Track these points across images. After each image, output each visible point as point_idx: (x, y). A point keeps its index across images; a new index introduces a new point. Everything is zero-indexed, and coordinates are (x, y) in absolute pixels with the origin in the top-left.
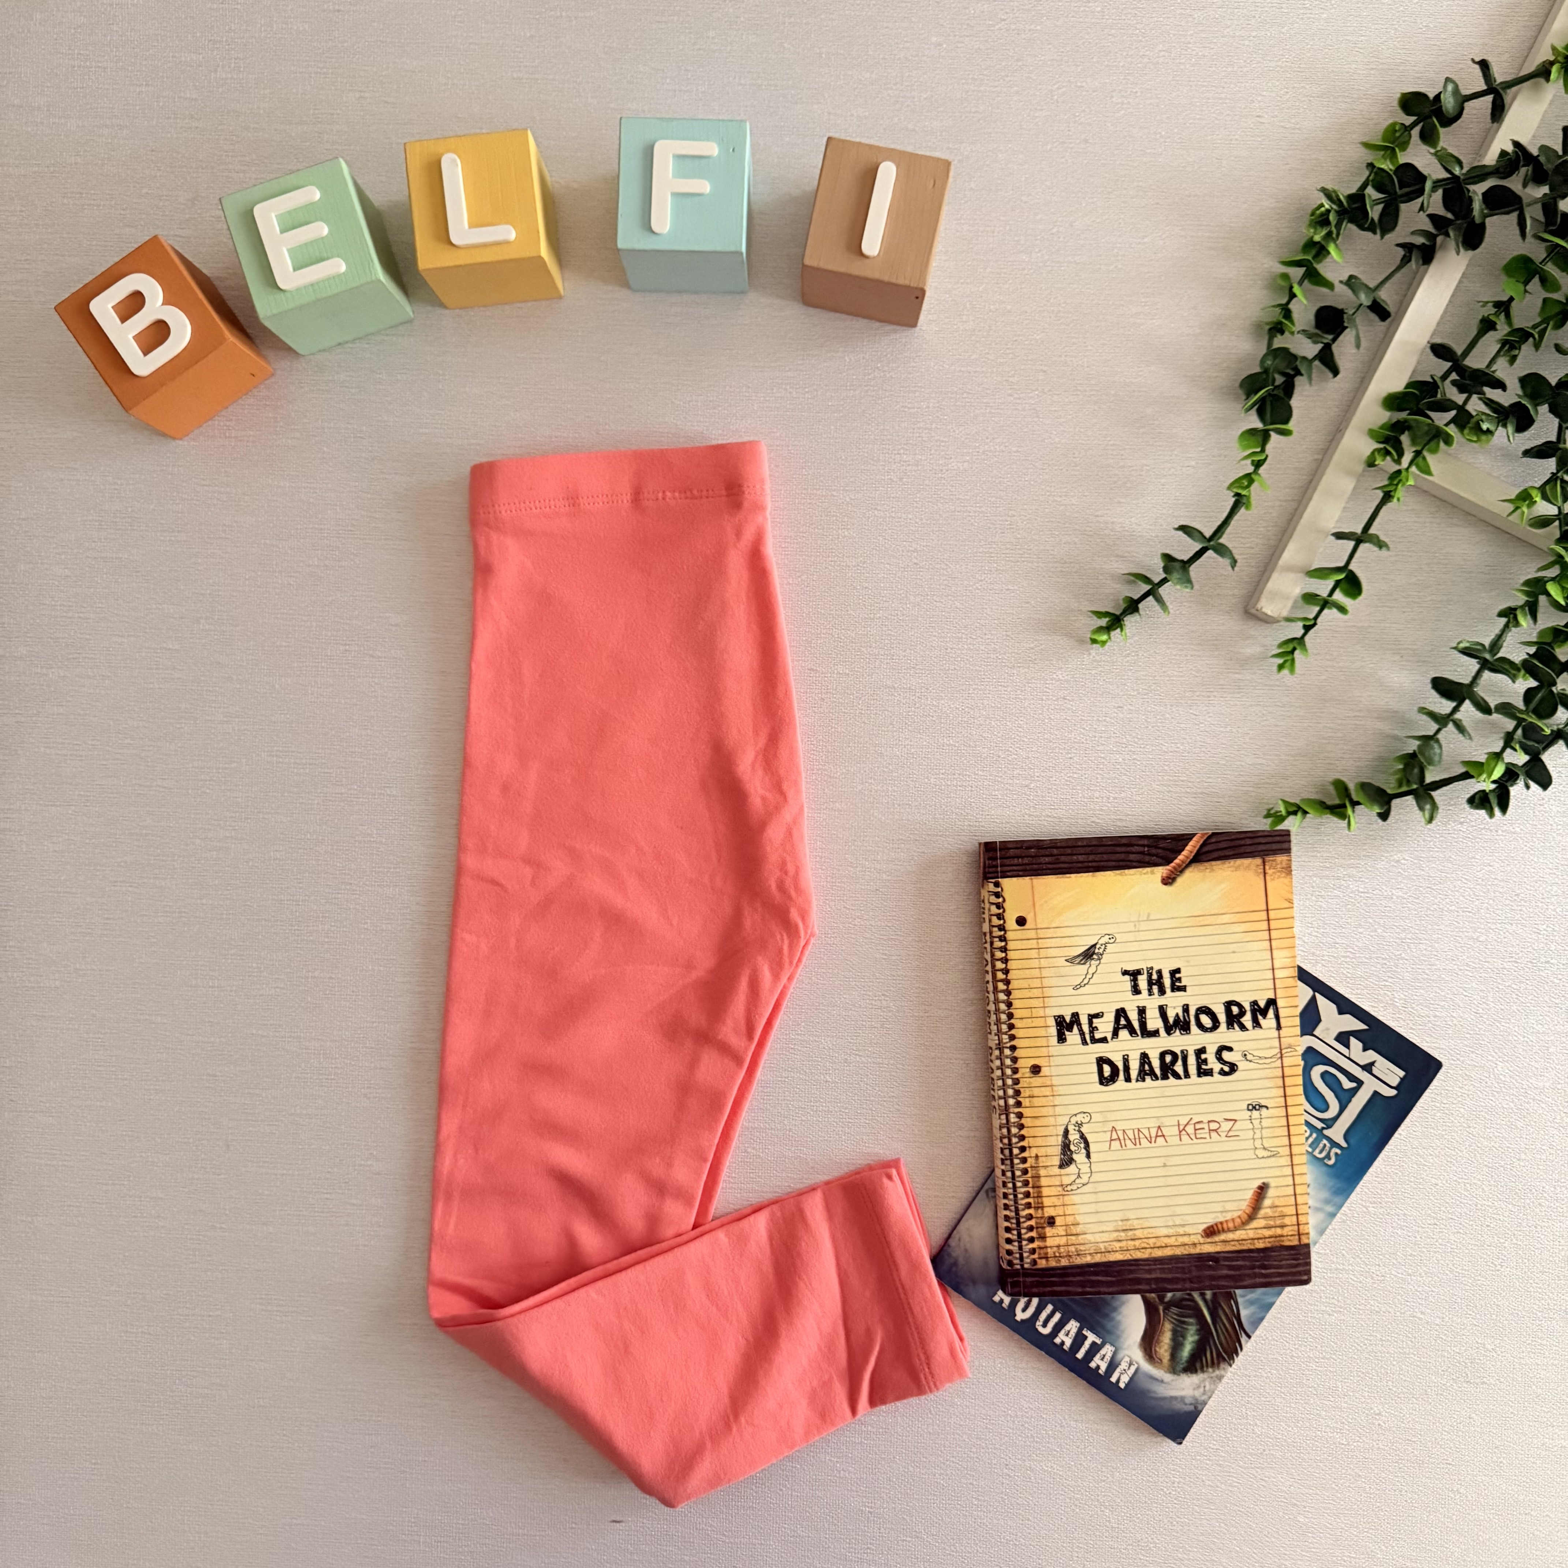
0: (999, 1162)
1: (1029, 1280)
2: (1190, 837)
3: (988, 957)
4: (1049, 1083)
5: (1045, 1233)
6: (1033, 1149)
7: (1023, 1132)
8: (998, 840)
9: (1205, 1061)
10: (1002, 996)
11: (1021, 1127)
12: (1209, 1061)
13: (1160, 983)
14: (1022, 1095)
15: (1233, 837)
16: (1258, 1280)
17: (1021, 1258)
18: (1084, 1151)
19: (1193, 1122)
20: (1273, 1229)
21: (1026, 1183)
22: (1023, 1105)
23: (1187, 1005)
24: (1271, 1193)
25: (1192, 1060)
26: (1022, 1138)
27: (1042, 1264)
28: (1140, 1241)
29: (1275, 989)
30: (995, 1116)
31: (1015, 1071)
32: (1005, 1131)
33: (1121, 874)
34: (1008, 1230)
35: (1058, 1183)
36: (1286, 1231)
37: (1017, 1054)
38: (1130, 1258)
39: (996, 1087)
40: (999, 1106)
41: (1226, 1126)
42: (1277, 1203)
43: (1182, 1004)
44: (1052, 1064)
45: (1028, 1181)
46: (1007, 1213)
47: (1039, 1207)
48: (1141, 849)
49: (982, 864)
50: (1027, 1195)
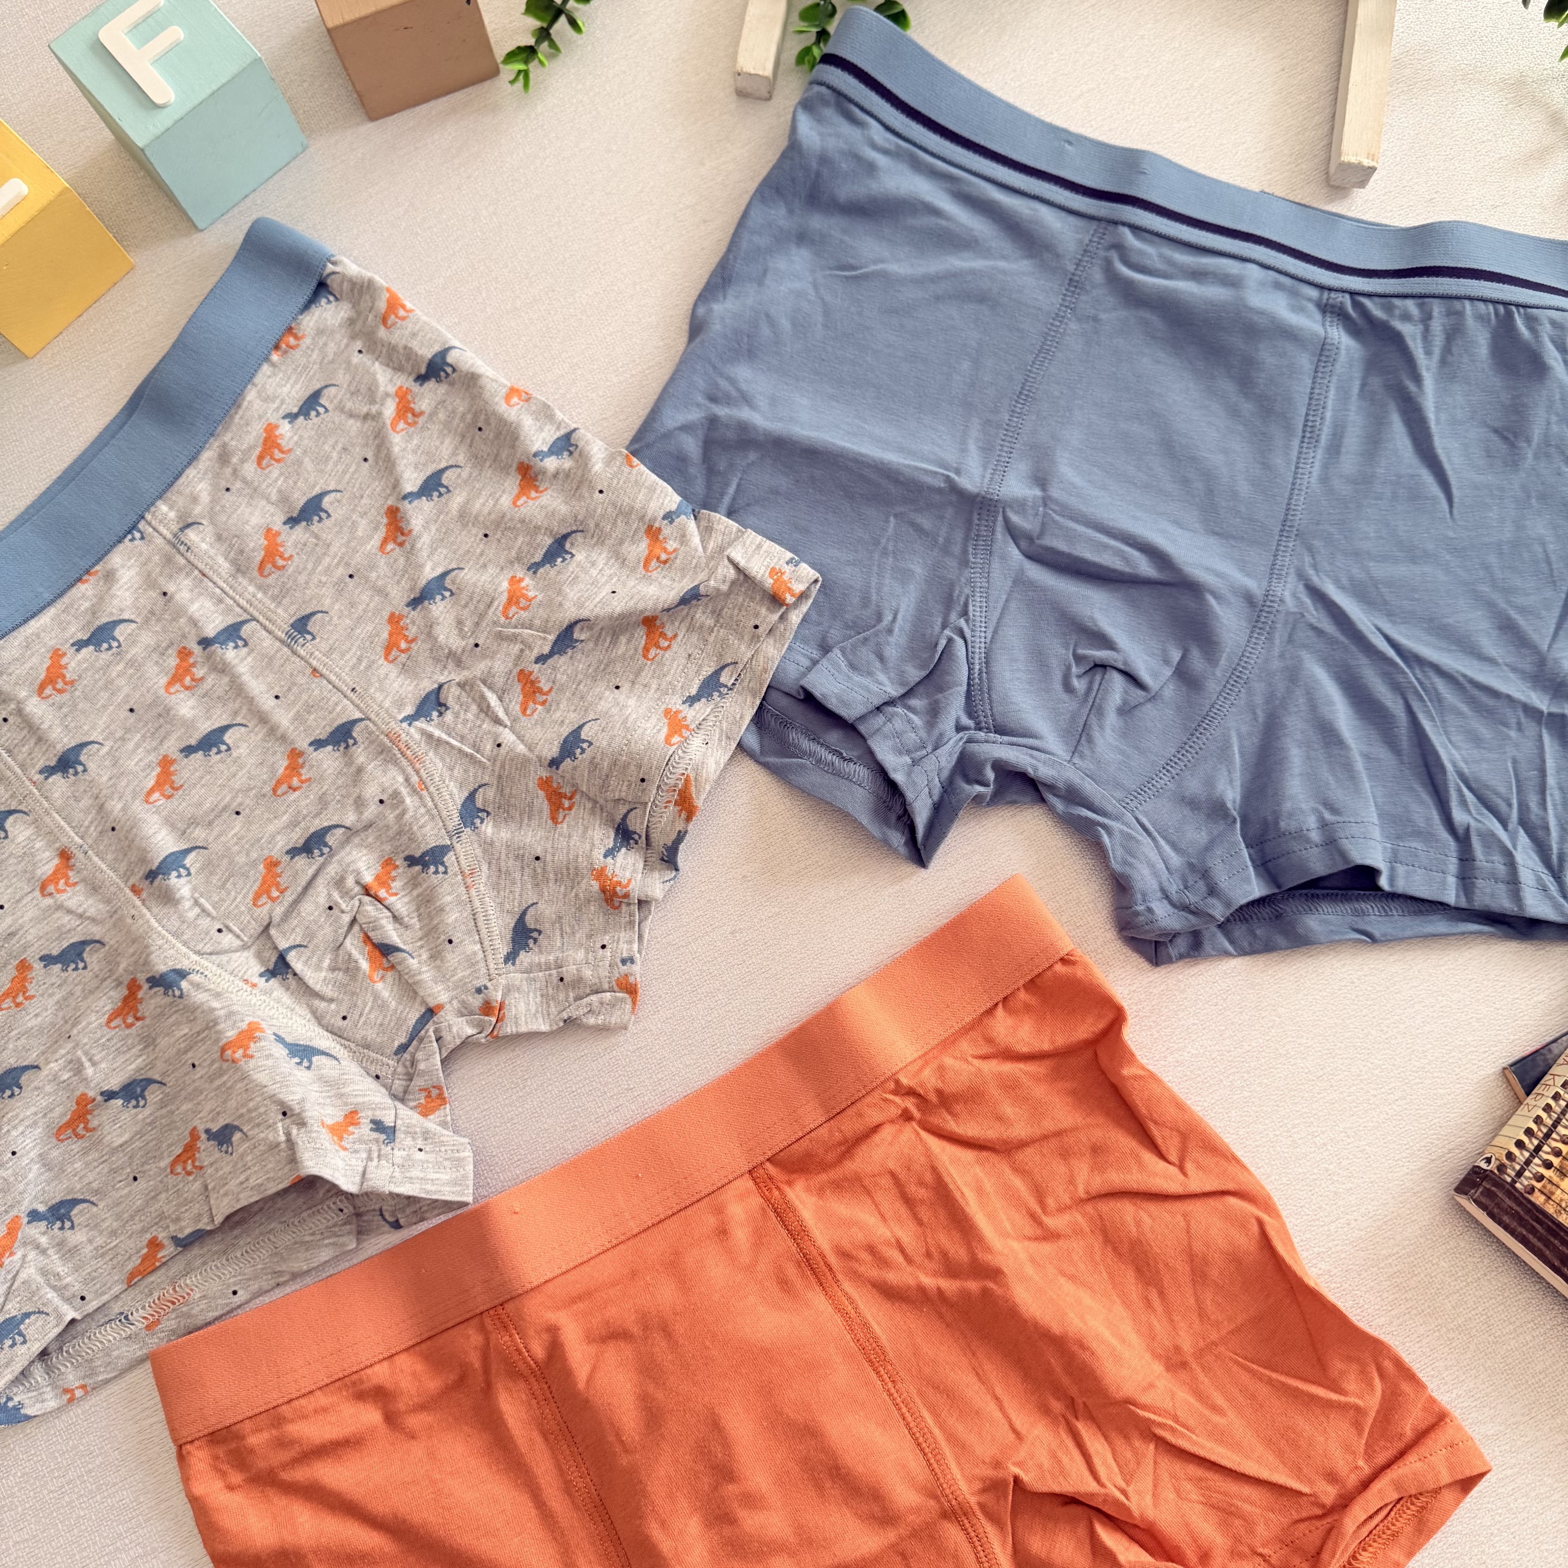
1: (1509, 1202)
17: (1520, 1174)
27: (1538, 1199)
34: (1529, 1132)
46: (1544, 1115)
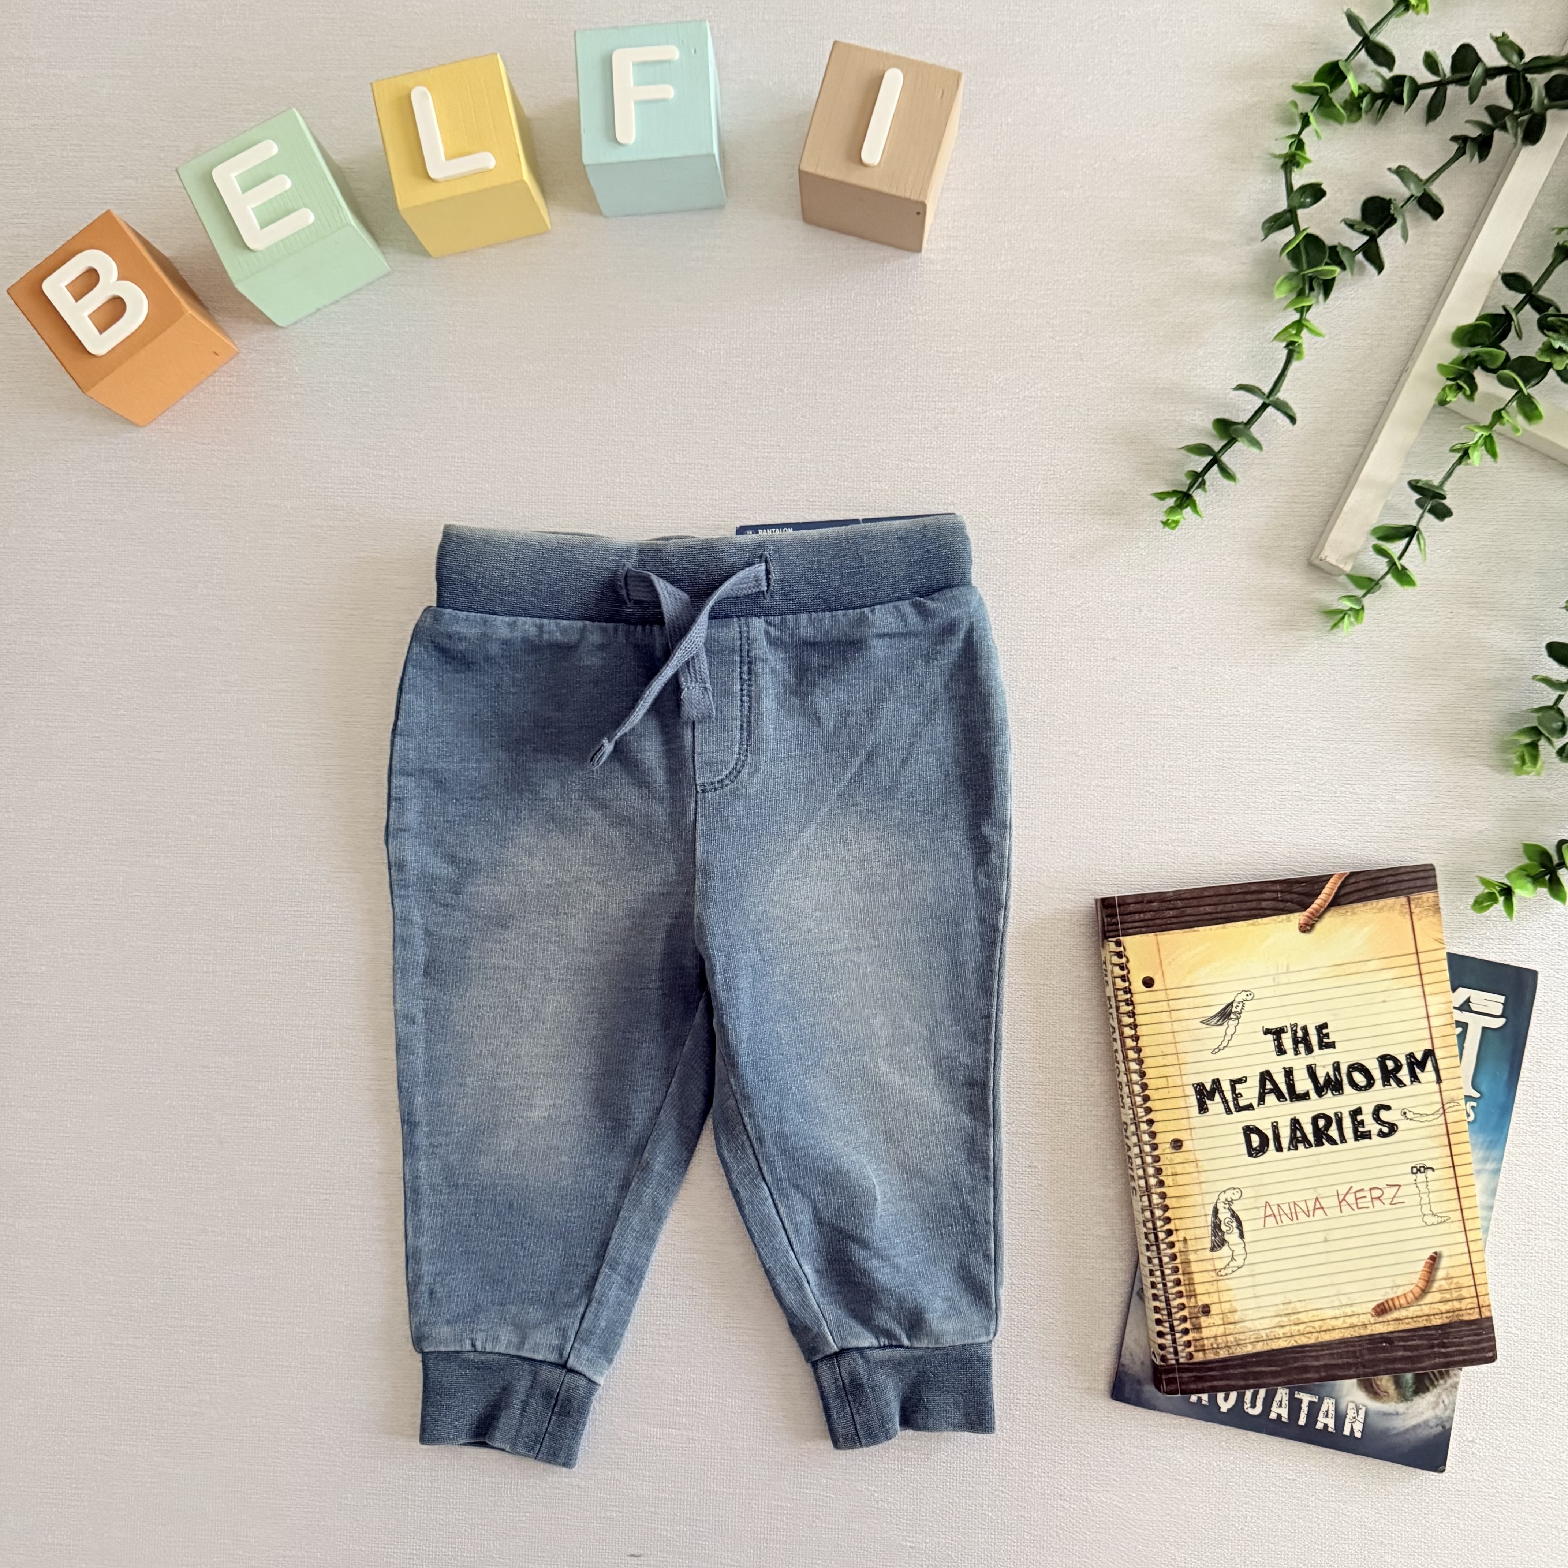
0: (1143, 1249)
1: (1186, 1375)
2: (1327, 878)
3: (1115, 1023)
4: (1192, 1158)
5: (1200, 1324)
6: (1179, 1232)
7: (1168, 1214)
8: (1116, 895)
9: (1362, 1123)
10: (1134, 1066)
11: (1166, 1208)
12: (1365, 1123)
13: (1306, 1040)
14: (1164, 1173)
15: (1373, 876)
16: (1437, 1360)
17: (1176, 1353)
18: (1236, 1231)
19: (1353, 1190)
20: (1450, 1303)
21: (1175, 1270)
22: (1166, 1184)
23: (1338, 1063)
24: (1444, 1263)
25: (1347, 1123)
26: (1168, 1220)
27: (1199, 1357)
28: (1303, 1326)
29: (1432, 1038)
30: (1136, 1198)
31: (1155, 1147)
32: (1148, 1214)
33: (1253, 924)
34: (1159, 1322)
35: (1211, 1268)
36: (1464, 1304)
37: (1154, 1128)
38: (1295, 1344)
39: (1134, 1167)
40: (1140, 1187)
41: (1389, 1192)
42: (1452, 1274)
43: (1332, 1062)
44: (1194, 1137)
45: (1177, 1268)
46: (1157, 1304)
47: (1191, 1296)
48: (1274, 895)
49: (1100, 922)
50: (1178, 1283)
